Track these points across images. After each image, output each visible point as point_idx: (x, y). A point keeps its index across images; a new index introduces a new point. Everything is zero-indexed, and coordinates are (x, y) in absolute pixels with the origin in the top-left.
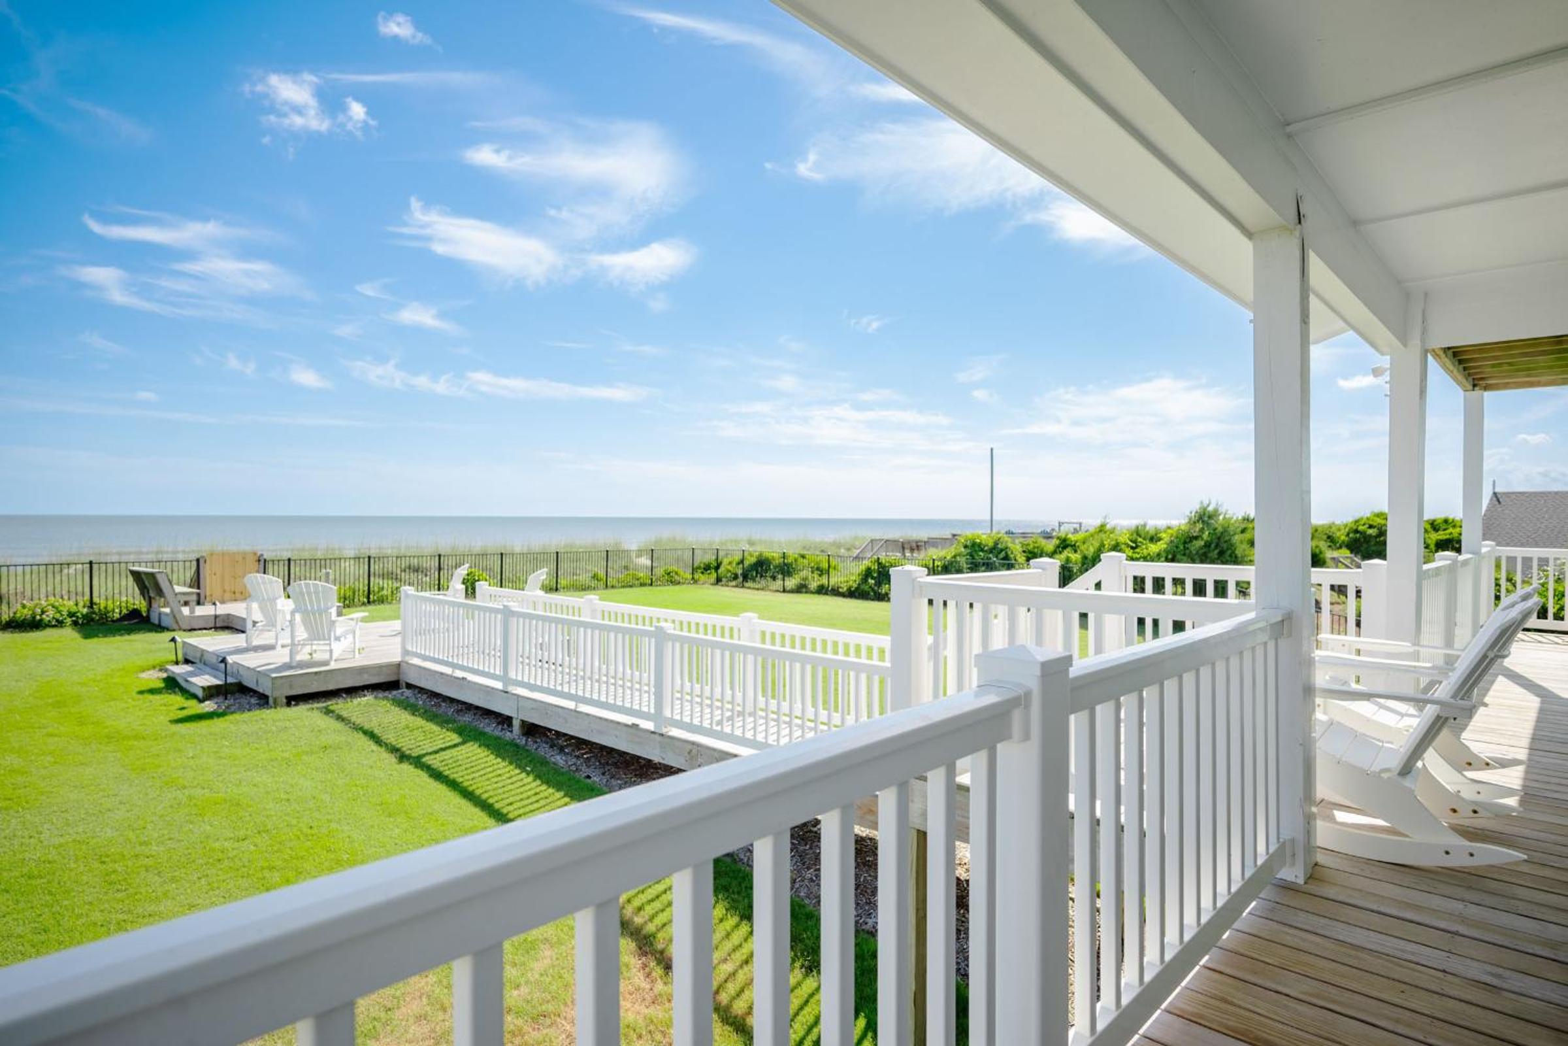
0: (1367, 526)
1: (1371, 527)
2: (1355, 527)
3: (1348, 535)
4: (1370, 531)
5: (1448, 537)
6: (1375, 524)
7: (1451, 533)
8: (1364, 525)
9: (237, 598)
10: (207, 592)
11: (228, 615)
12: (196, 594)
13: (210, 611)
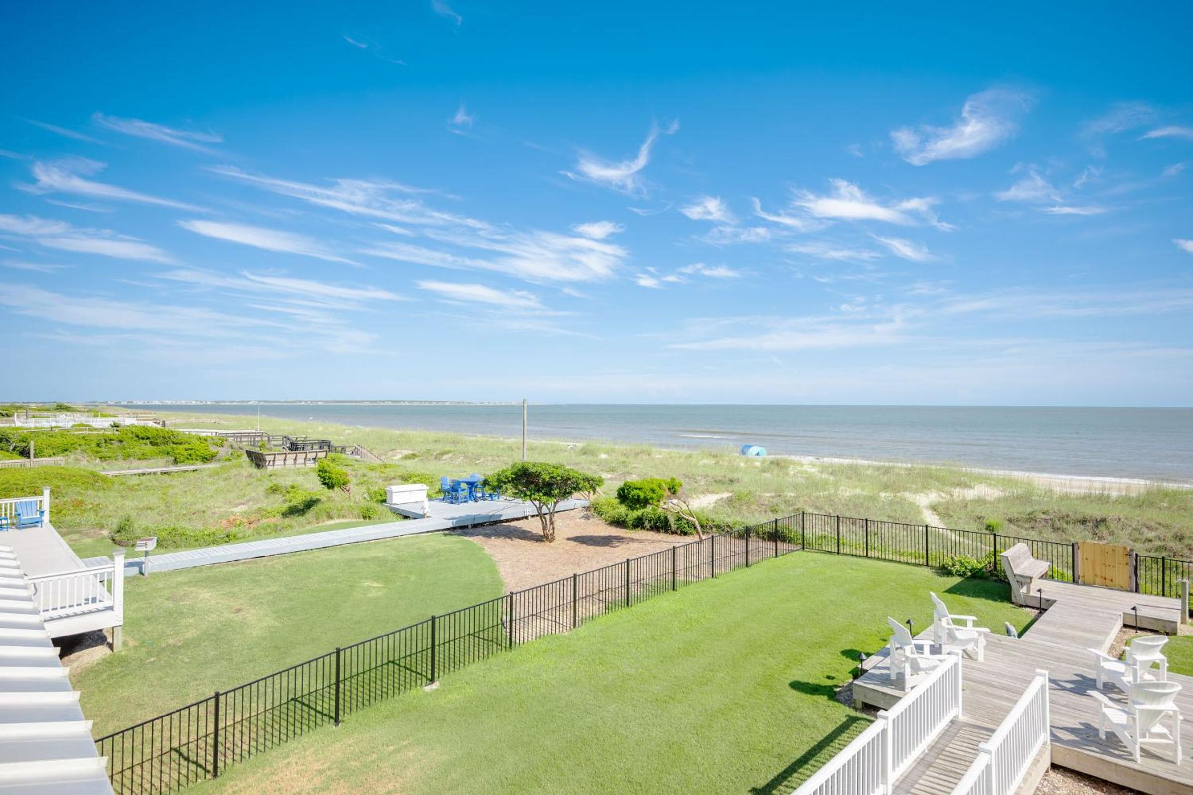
9: (1107, 584)
10: (1080, 572)
11: (1055, 601)
12: (1031, 578)
13: (1038, 595)
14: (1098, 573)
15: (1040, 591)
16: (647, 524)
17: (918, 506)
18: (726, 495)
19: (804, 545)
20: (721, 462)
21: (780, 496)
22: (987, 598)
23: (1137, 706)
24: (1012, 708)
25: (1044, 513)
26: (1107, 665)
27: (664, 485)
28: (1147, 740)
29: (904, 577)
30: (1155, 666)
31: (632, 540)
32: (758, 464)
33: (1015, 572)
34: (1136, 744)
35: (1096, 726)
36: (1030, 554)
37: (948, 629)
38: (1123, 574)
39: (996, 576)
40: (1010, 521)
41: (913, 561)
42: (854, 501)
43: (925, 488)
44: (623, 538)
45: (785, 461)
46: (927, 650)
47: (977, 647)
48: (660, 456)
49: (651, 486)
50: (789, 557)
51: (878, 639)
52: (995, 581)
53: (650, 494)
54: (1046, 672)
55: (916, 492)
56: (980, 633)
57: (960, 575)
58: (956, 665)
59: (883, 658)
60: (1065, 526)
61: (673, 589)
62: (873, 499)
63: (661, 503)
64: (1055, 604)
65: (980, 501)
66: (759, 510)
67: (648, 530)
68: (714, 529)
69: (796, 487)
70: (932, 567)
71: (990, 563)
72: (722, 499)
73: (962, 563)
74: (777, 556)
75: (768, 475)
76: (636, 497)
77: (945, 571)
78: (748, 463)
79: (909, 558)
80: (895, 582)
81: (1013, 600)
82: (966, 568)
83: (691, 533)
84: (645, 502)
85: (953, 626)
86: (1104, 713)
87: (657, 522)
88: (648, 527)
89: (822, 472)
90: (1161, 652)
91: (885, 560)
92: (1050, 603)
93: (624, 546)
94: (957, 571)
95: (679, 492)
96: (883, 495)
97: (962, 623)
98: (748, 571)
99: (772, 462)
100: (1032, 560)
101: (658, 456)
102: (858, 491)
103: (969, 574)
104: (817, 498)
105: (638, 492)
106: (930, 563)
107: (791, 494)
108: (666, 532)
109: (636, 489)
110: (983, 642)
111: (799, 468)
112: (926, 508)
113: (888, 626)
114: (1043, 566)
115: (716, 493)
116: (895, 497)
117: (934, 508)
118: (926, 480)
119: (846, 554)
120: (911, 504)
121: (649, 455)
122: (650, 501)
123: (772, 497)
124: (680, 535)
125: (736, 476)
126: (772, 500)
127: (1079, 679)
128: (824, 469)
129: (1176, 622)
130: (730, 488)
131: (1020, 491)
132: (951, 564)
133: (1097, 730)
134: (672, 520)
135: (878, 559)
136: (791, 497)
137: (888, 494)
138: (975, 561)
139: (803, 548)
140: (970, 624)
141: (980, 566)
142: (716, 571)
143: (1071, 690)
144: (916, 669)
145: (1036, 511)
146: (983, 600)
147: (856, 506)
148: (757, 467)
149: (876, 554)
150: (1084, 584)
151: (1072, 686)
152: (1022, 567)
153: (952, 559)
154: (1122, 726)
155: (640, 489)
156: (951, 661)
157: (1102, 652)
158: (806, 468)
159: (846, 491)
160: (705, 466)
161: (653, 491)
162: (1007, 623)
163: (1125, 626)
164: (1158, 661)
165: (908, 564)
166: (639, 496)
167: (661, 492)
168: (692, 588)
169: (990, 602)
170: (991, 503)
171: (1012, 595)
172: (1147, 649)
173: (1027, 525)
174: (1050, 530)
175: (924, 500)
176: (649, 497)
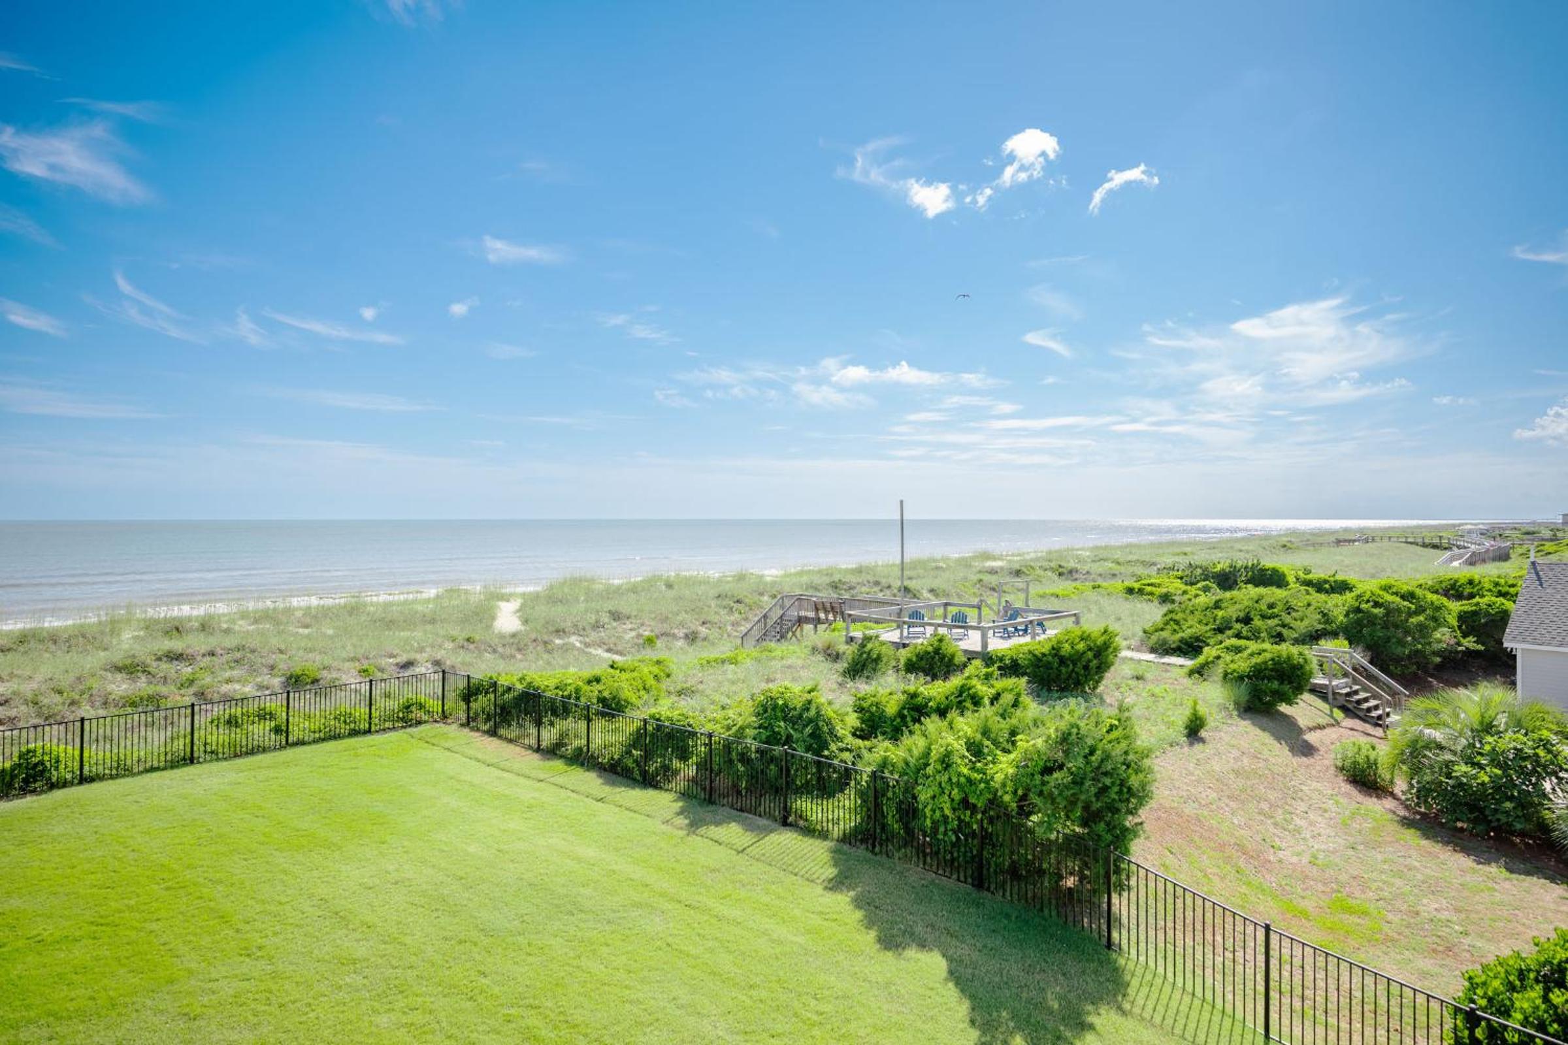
0: (1372, 604)
1: (1377, 605)
2: (1357, 604)
3: (1347, 615)
4: (1376, 611)
5: (1474, 608)
6: (1381, 601)
7: (1478, 604)
8: (1368, 601)
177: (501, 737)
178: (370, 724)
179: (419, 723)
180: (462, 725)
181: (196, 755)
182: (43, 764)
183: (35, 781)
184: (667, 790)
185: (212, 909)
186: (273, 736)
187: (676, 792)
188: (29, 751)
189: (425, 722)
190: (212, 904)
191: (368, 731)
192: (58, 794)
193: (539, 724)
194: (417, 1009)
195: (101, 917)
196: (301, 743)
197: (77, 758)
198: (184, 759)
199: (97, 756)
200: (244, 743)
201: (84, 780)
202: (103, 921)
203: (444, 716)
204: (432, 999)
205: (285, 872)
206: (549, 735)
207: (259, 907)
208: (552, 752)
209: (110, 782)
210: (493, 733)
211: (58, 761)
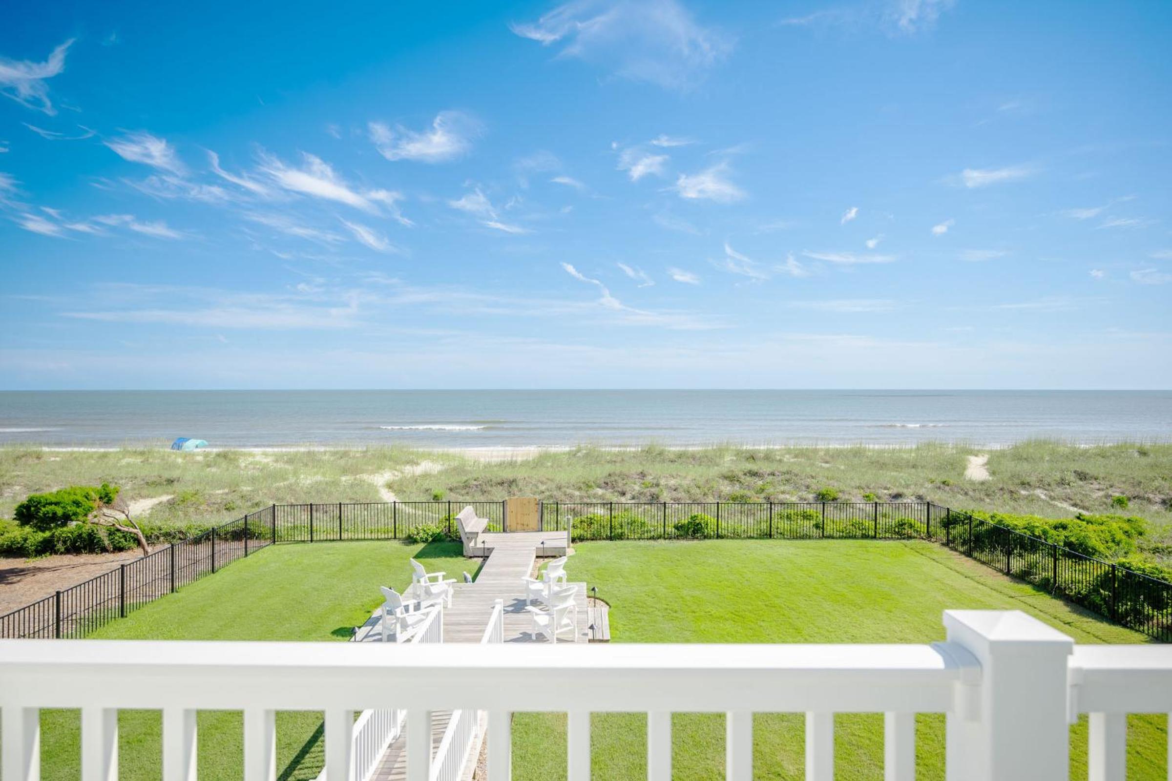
9: (525, 529)
10: (508, 523)
11: (493, 549)
12: (477, 533)
13: (482, 546)
14: (519, 522)
15: (483, 542)
16: (60, 546)
17: (376, 486)
18: (165, 498)
19: (274, 537)
20: (151, 460)
21: (234, 491)
22: (446, 556)
23: (555, 609)
24: (482, 636)
25: (475, 480)
26: (533, 587)
27: (92, 494)
28: (559, 631)
29: (377, 551)
30: (560, 580)
31: (40, 570)
32: (200, 458)
33: (467, 530)
34: (554, 635)
35: (529, 632)
36: (474, 514)
37: (425, 587)
38: (533, 519)
39: (450, 537)
40: (451, 490)
41: (383, 536)
42: (317, 488)
43: (379, 469)
44: (22, 570)
45: (235, 453)
46: (411, 608)
47: (447, 597)
48: (58, 459)
49: (73, 497)
50: (260, 553)
51: (363, 612)
52: (450, 541)
53: (71, 509)
54: (502, 600)
55: (373, 472)
56: (449, 585)
57: (423, 541)
58: (439, 613)
59: (371, 627)
60: (490, 489)
61: (122, 616)
62: (335, 483)
63: (90, 517)
64: (494, 551)
65: (426, 476)
66: (209, 509)
67: (61, 553)
68: (162, 539)
69: (253, 480)
70: (399, 539)
71: (445, 527)
72: (161, 503)
73: (424, 531)
74: (246, 555)
75: (214, 470)
76: (50, 515)
77: (410, 540)
78: (188, 458)
79: (379, 534)
80: (370, 558)
81: (465, 554)
82: (428, 534)
83: (129, 548)
84: (66, 518)
85: (429, 584)
86: (535, 621)
87: (77, 542)
88: (63, 550)
89: (277, 461)
90: (564, 568)
91: (358, 540)
92: (490, 550)
93: (29, 579)
94: (421, 538)
95: (116, 499)
96: (343, 479)
97: (434, 580)
98: (217, 576)
99: (218, 455)
100: (476, 518)
101: (53, 459)
102: (319, 478)
103: (430, 539)
104: (278, 489)
105: (53, 507)
106: (397, 535)
107: (246, 489)
108: (92, 551)
109: (51, 504)
110: (451, 591)
111: (250, 459)
112: (384, 486)
113: (370, 598)
114: (484, 522)
115: (152, 497)
116: (355, 479)
117: (390, 486)
118: (381, 460)
119: (320, 541)
120: (369, 485)
121: (38, 458)
122: (73, 517)
123: (227, 494)
124: (113, 552)
125: (175, 474)
126: (224, 497)
127: (515, 602)
128: (278, 458)
129: (565, 548)
130: (170, 489)
131: (456, 463)
132: (416, 533)
133: (530, 635)
134: (102, 534)
135: (351, 540)
136: (248, 491)
137: (348, 478)
138: (435, 527)
139: (274, 542)
140: (440, 578)
141: (438, 531)
142: (176, 584)
143: (512, 612)
144: (405, 626)
145: (469, 479)
146: (443, 559)
147: (318, 492)
148: (199, 462)
149: (350, 535)
150: (511, 532)
151: (512, 608)
152: (470, 525)
153: (417, 528)
154: (546, 626)
155: (57, 504)
156: (434, 611)
157: (527, 578)
158: (258, 459)
159: (308, 479)
160: (129, 465)
161: (77, 504)
162: (465, 572)
163: (537, 557)
164: (561, 576)
165: (378, 539)
166: (55, 514)
167: (91, 504)
168: (146, 610)
169: (448, 559)
170: (434, 476)
171: (464, 552)
172: (556, 568)
173: (464, 492)
174: (480, 493)
175: (380, 479)
176: (71, 513)
177: (975, 559)
178: (876, 532)
179: (910, 537)
180: (943, 544)
181: (772, 533)
182: (701, 524)
183: (698, 533)
184: (1137, 631)
185: (790, 623)
186: (815, 530)
187: (1148, 634)
188: (695, 516)
189: (914, 538)
190: (790, 620)
191: (874, 537)
192: (708, 542)
193: (1009, 554)
194: (921, 722)
195: (736, 611)
196: (831, 537)
197: (716, 524)
198: (766, 534)
199: (725, 525)
200: (798, 531)
201: (719, 537)
202: (737, 613)
203: (929, 536)
204: (931, 720)
205: (829, 613)
206: (1017, 564)
207: (816, 630)
208: (1022, 577)
209: (731, 540)
210: (968, 554)
211: (707, 524)
